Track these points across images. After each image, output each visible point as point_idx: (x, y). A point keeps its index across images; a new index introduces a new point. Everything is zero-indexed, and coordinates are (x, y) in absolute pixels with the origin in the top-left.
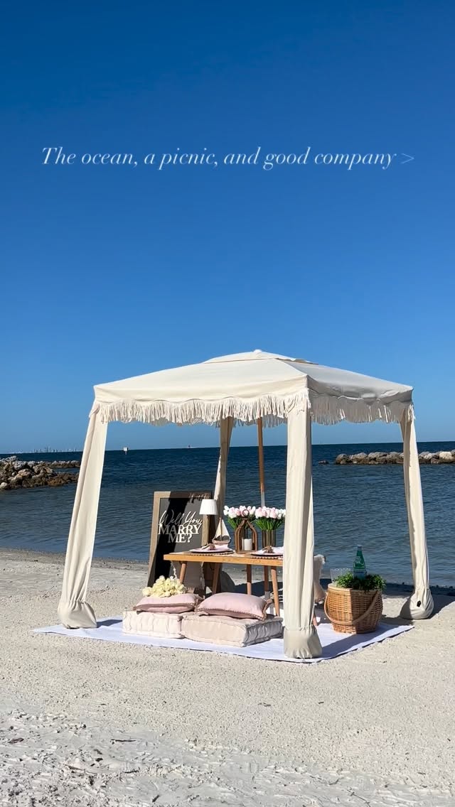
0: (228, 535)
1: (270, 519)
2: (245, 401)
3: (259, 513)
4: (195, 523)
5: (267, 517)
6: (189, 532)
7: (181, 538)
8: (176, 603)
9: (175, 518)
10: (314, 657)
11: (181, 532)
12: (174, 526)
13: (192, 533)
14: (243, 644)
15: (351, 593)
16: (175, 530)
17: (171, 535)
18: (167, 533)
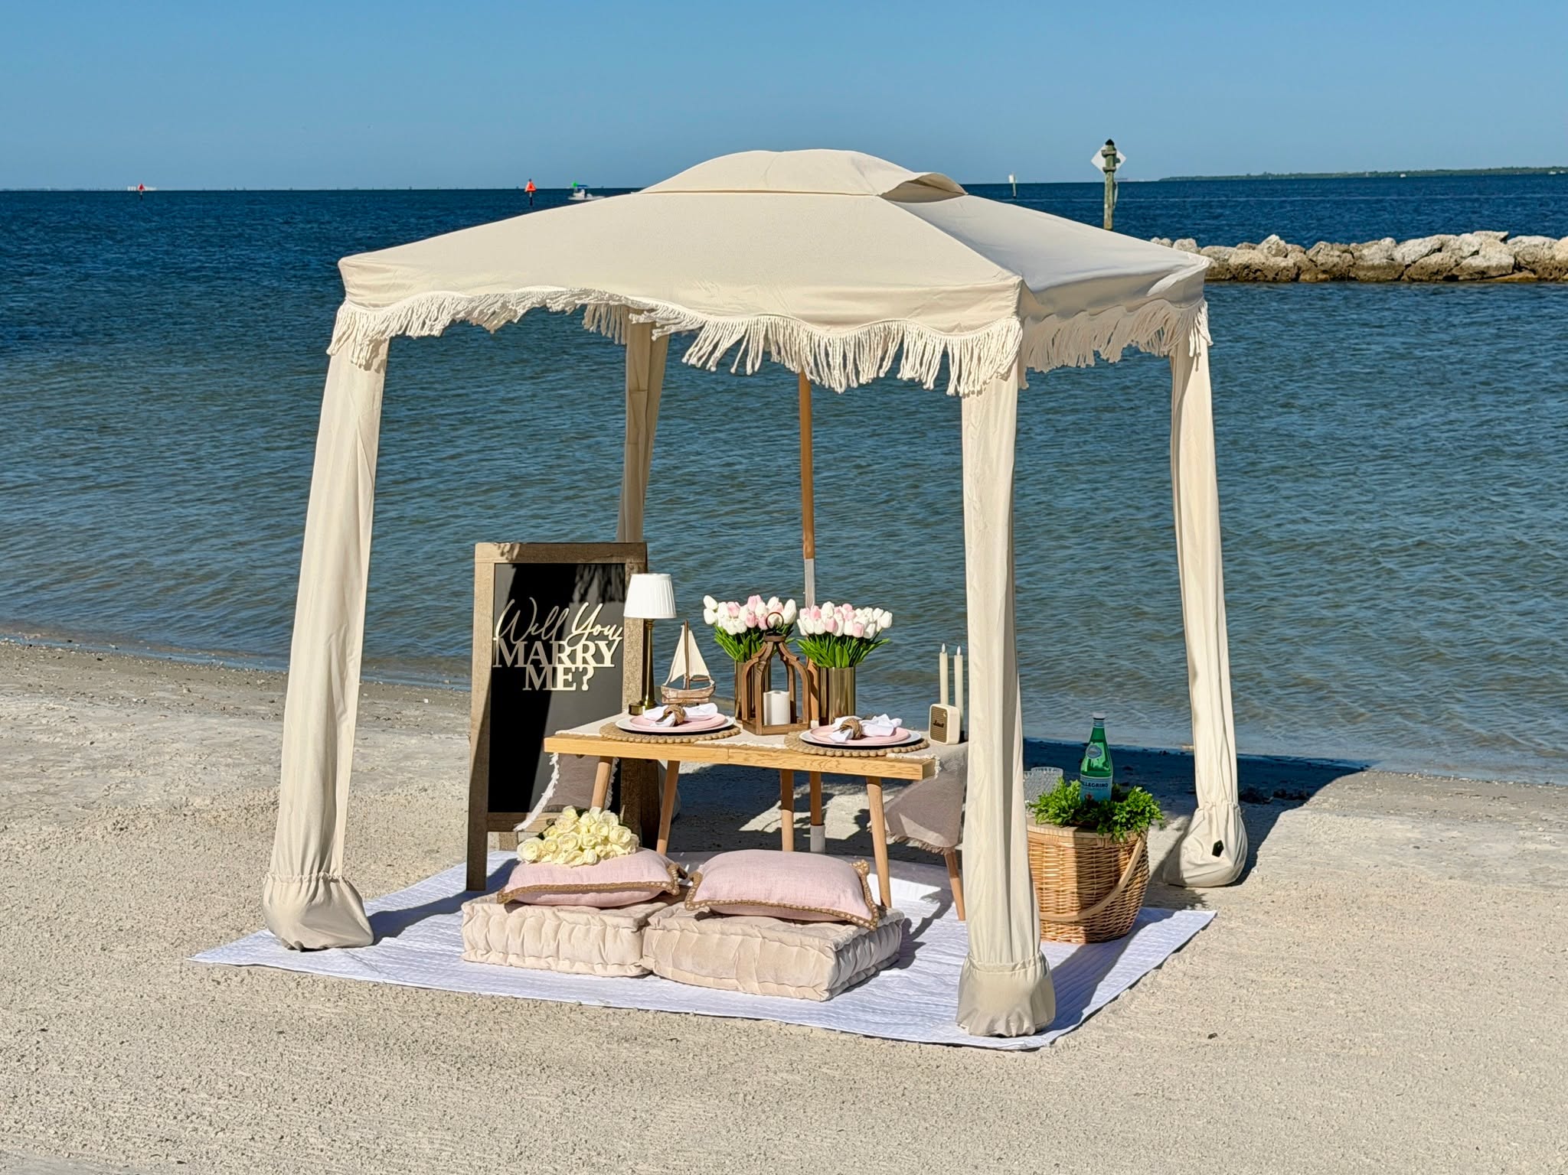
0: (706, 673)
1: (843, 639)
2: (822, 333)
3: (815, 620)
4: (601, 636)
5: (838, 634)
6: (585, 661)
7: (561, 677)
8: (619, 881)
9: (541, 621)
10: (1039, 1032)
11: (560, 661)
12: (538, 645)
13: (592, 664)
14: (827, 995)
15: (1077, 842)
16: (542, 656)
17: (530, 669)
18: (520, 664)
